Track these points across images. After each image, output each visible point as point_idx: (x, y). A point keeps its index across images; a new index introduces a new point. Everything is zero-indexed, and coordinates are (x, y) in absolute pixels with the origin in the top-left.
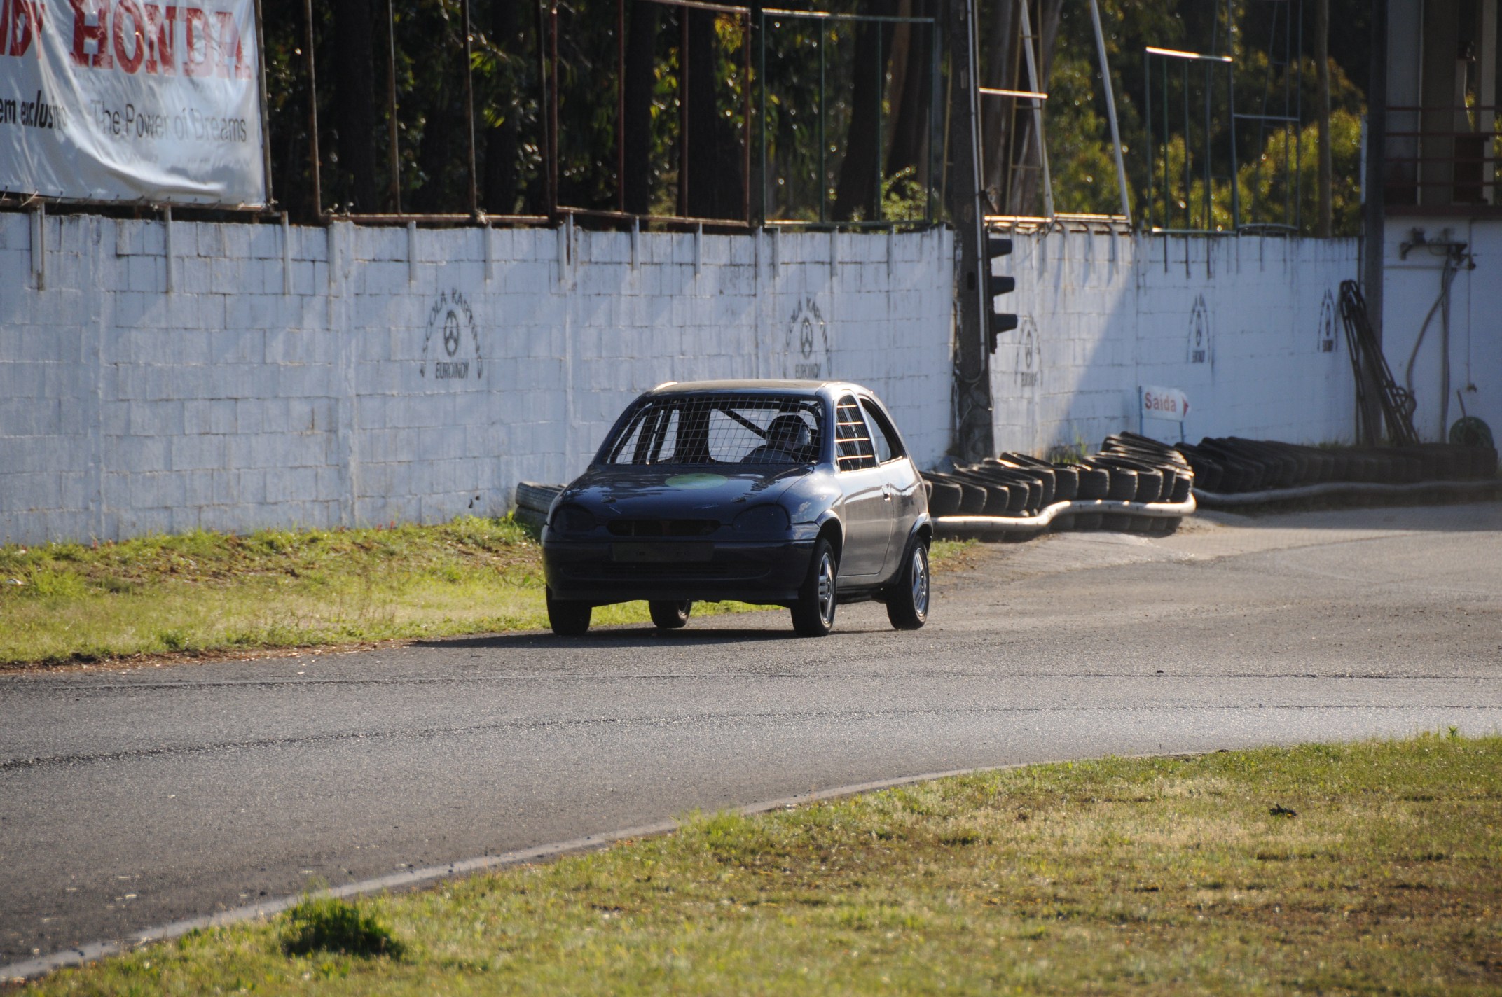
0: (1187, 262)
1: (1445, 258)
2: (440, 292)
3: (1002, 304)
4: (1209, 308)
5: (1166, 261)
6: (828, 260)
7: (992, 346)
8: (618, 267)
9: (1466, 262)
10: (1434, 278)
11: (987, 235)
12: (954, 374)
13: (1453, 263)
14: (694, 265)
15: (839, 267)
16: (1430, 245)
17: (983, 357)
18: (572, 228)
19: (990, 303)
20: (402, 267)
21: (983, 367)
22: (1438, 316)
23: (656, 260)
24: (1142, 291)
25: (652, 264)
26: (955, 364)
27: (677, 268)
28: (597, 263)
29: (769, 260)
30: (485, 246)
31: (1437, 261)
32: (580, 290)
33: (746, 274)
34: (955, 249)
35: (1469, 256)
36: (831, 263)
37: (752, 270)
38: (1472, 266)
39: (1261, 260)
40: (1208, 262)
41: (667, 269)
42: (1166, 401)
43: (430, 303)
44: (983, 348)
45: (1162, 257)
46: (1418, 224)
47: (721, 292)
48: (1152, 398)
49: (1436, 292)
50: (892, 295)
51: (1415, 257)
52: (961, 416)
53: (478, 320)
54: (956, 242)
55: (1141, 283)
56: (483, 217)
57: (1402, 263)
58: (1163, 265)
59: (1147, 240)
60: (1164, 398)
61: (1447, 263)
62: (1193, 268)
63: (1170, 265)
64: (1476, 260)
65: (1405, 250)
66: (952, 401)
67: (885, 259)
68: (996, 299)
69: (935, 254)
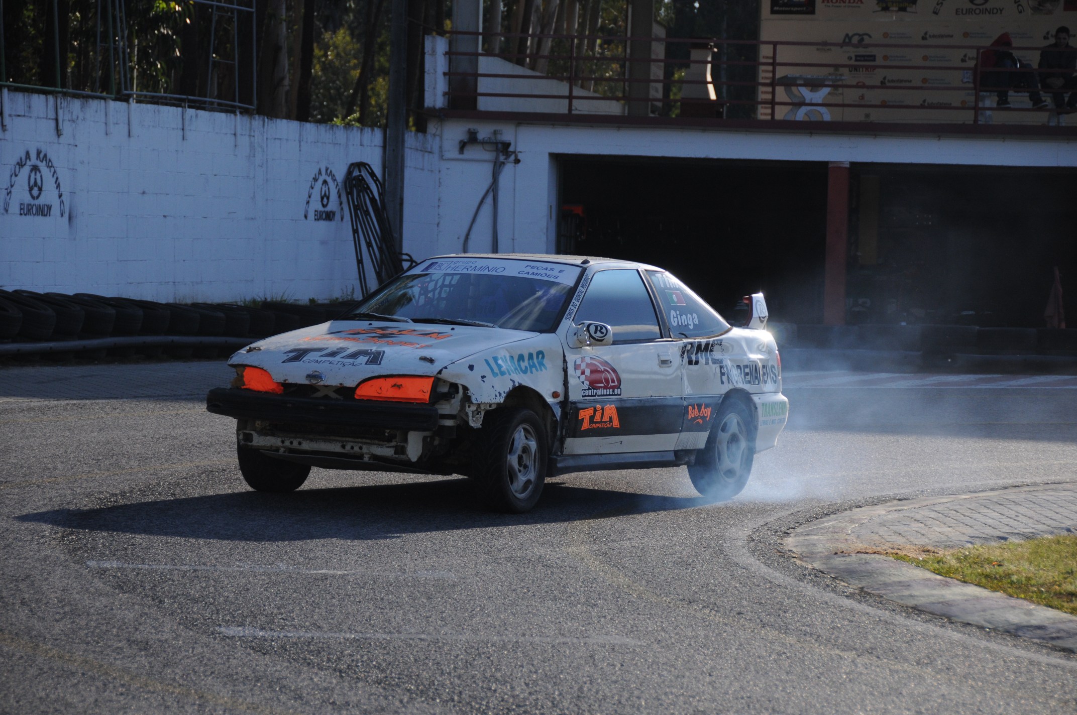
1: (494, 154)
4: (61, 164)
9: (512, 158)
10: (486, 170)
13: (502, 158)
16: (483, 143)
22: (489, 200)
31: (489, 156)
35: (514, 152)
38: (517, 161)
46: (473, 126)
49: (489, 180)
51: (472, 152)
57: (461, 156)
61: (497, 158)
64: (520, 156)
65: (463, 146)
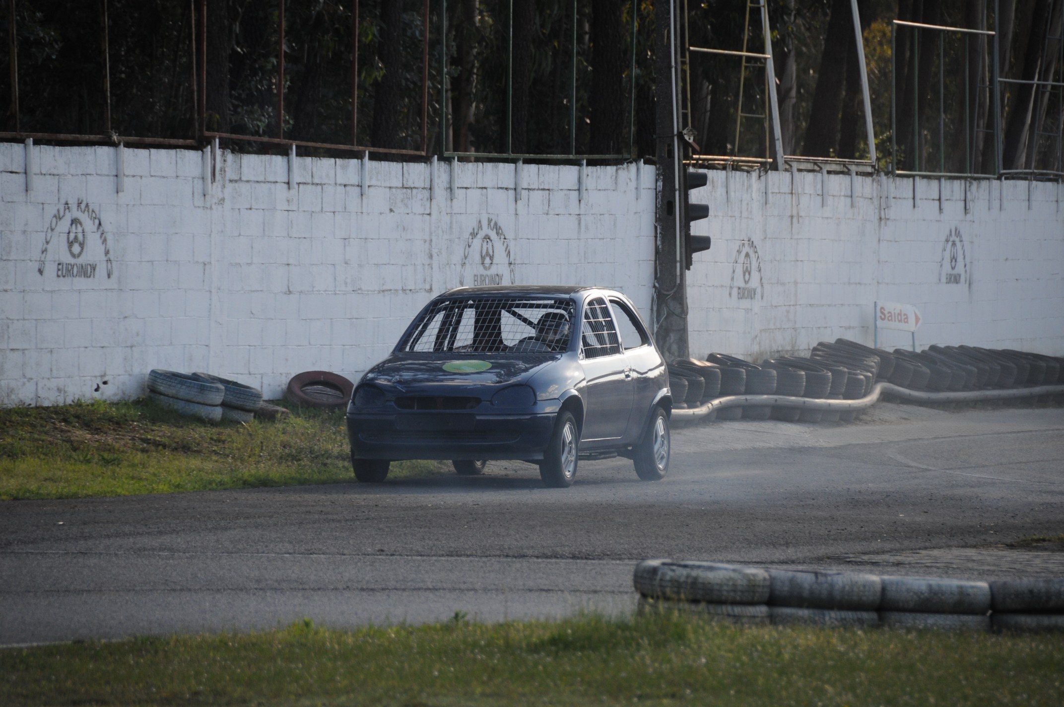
0: (939, 200)
2: (63, 201)
3: (698, 228)
4: (965, 238)
5: (914, 198)
6: (513, 186)
7: (688, 264)
8: (273, 185)
11: (685, 170)
12: (654, 286)
14: (360, 186)
15: (524, 193)
17: (678, 273)
18: (218, 152)
19: (686, 228)
20: (20, 178)
21: (678, 281)
23: (316, 181)
24: (883, 222)
25: (313, 184)
26: (656, 278)
27: (341, 189)
28: (248, 181)
29: (446, 185)
30: (117, 162)
32: (228, 204)
33: (420, 196)
34: (657, 181)
36: (515, 189)
37: (427, 194)
39: (1029, 200)
40: (965, 200)
41: (329, 189)
42: (900, 314)
43: (51, 211)
44: (678, 265)
45: (911, 195)
47: (391, 210)
48: (886, 312)
50: (583, 218)
52: (658, 322)
53: (106, 226)
54: (658, 175)
55: (883, 217)
56: (115, 138)
58: (911, 201)
59: (891, 180)
60: (897, 311)
62: (946, 205)
63: (918, 202)
66: (652, 309)
67: (576, 187)
68: (692, 224)
69: (633, 184)
